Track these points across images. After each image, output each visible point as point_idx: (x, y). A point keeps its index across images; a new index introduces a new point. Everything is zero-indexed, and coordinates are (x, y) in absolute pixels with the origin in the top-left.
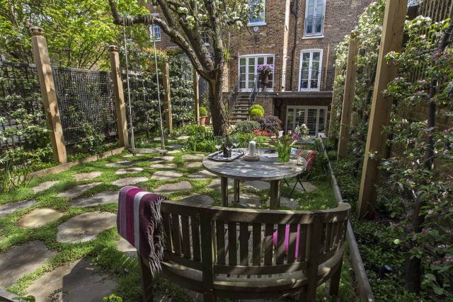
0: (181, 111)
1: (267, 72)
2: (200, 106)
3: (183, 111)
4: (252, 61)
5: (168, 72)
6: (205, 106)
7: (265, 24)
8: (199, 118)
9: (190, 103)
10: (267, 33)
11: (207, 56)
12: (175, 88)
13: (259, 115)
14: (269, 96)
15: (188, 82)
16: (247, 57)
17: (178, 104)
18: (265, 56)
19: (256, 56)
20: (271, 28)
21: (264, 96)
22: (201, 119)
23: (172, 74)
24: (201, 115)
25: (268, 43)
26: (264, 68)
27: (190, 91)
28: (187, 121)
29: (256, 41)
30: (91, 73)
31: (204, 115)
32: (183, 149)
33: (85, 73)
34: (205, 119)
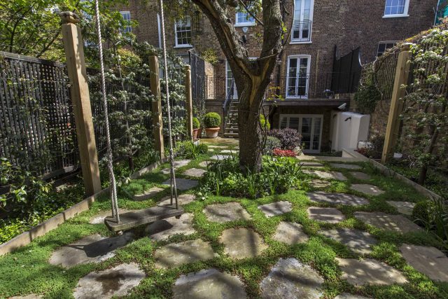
2: (193, 116)
5: (157, 70)
7: (256, 24)
8: (192, 131)
9: (182, 113)
22: (194, 134)
24: (193, 127)
27: (181, 97)
30: (24, 62)
31: (197, 127)
32: (200, 194)
33: (11, 59)
34: (196, 132)
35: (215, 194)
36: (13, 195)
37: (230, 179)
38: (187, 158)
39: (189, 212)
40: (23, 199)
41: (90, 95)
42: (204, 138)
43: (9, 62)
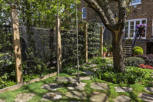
0: (93, 50)
1: (143, 28)
2: (103, 47)
3: (94, 50)
4: (132, 23)
5: (87, 29)
6: (105, 47)
7: (141, 3)
8: (102, 53)
9: (98, 46)
10: (142, 8)
11: (111, 16)
12: (91, 38)
13: (140, 53)
14: (144, 42)
15: (97, 34)
16: (130, 21)
17: (92, 46)
18: (141, 20)
19: (135, 21)
20: (145, 5)
21: (141, 41)
22: (103, 54)
23: (89, 30)
24: (104, 51)
25: (143, 13)
26: (141, 26)
27: (98, 39)
28: (96, 55)
29: (135, 13)
30: (46, 30)
31: (105, 52)
32: (92, 77)
33: (43, 30)
34: (105, 54)
35: (99, 78)
36: (38, 67)
37: (107, 73)
38: (96, 64)
39: (85, 83)
40: (40, 69)
41: (61, 39)
42: (109, 56)
43: (42, 31)
